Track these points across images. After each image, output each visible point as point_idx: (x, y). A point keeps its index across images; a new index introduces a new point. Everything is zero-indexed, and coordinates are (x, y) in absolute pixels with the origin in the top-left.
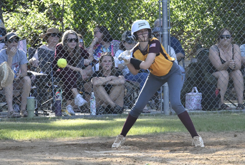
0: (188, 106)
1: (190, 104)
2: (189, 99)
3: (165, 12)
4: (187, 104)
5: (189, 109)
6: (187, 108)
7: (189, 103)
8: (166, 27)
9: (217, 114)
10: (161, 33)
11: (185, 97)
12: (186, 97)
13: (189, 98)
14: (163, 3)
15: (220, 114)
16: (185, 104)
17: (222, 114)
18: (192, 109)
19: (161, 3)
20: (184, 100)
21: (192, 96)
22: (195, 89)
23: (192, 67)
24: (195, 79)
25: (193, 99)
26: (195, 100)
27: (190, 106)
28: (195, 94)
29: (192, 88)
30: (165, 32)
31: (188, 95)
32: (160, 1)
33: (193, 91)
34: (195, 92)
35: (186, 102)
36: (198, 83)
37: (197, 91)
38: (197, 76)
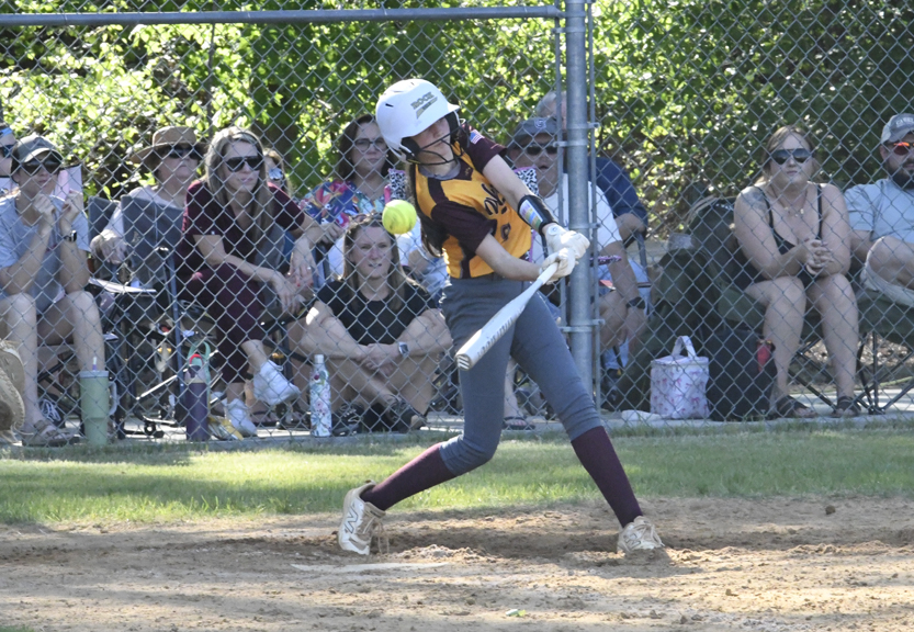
0: (661, 404)
1: (665, 395)
2: (665, 380)
3: (576, 68)
4: (656, 398)
5: (664, 416)
6: (656, 413)
7: (661, 393)
8: (579, 123)
9: (762, 433)
10: (562, 144)
11: (649, 371)
12: (653, 371)
13: (664, 376)
14: (571, 36)
15: (774, 433)
16: (648, 397)
17: (783, 434)
18: (675, 415)
19: (562, 37)
20: (646, 384)
21: (674, 369)
22: (683, 345)
23: (673, 266)
24: (684, 308)
25: (678, 380)
26: (683, 384)
27: (667, 405)
28: (683, 360)
29: (674, 339)
30: (575, 139)
31: (660, 365)
32: (559, 30)
33: (677, 349)
34: (684, 353)
35: (654, 392)
36: (693, 321)
37: (690, 349)
38: (693, 295)
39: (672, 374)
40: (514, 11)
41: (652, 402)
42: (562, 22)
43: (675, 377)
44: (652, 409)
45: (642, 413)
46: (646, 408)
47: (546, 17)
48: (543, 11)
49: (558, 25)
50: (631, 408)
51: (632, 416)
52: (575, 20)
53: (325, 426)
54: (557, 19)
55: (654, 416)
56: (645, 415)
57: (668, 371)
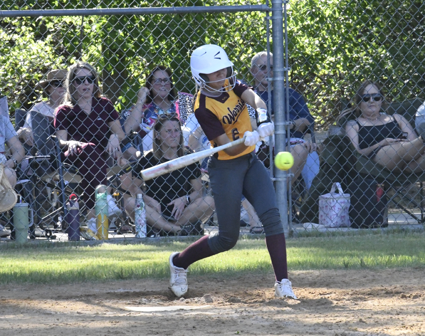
0: (324, 220)
1: (327, 215)
2: (326, 206)
3: (278, 38)
4: (322, 216)
5: (326, 225)
6: (322, 224)
7: (325, 213)
8: (279, 68)
9: (379, 235)
10: (270, 79)
11: (318, 202)
12: (320, 202)
13: (327, 204)
14: (275, 21)
15: (386, 235)
16: (318, 216)
17: (390, 235)
18: (332, 225)
19: (271, 21)
20: (316, 208)
21: (332, 200)
22: (336, 187)
23: (331, 144)
24: (337, 167)
25: (334, 206)
26: (336, 208)
27: (328, 220)
28: (337, 195)
29: (332, 184)
30: (277, 77)
31: (323, 198)
32: (268, 18)
33: (333, 190)
34: (337, 192)
35: (321, 213)
36: (342, 174)
37: (340, 189)
38: (342, 160)
39: (331, 203)
40: (245, 8)
41: (320, 218)
42: (270, 14)
43: (332, 205)
44: (320, 222)
45: (314, 224)
46: (317, 221)
47: (262, 11)
48: (260, 7)
49: (268, 15)
50: (309, 222)
51: (309, 226)
52: (278, 12)
53: (143, 232)
54: (267, 12)
55: (321, 226)
56: (316, 225)
57: (328, 201)
